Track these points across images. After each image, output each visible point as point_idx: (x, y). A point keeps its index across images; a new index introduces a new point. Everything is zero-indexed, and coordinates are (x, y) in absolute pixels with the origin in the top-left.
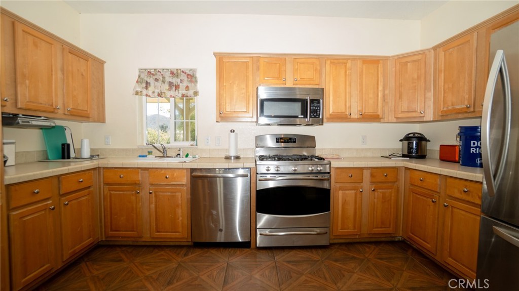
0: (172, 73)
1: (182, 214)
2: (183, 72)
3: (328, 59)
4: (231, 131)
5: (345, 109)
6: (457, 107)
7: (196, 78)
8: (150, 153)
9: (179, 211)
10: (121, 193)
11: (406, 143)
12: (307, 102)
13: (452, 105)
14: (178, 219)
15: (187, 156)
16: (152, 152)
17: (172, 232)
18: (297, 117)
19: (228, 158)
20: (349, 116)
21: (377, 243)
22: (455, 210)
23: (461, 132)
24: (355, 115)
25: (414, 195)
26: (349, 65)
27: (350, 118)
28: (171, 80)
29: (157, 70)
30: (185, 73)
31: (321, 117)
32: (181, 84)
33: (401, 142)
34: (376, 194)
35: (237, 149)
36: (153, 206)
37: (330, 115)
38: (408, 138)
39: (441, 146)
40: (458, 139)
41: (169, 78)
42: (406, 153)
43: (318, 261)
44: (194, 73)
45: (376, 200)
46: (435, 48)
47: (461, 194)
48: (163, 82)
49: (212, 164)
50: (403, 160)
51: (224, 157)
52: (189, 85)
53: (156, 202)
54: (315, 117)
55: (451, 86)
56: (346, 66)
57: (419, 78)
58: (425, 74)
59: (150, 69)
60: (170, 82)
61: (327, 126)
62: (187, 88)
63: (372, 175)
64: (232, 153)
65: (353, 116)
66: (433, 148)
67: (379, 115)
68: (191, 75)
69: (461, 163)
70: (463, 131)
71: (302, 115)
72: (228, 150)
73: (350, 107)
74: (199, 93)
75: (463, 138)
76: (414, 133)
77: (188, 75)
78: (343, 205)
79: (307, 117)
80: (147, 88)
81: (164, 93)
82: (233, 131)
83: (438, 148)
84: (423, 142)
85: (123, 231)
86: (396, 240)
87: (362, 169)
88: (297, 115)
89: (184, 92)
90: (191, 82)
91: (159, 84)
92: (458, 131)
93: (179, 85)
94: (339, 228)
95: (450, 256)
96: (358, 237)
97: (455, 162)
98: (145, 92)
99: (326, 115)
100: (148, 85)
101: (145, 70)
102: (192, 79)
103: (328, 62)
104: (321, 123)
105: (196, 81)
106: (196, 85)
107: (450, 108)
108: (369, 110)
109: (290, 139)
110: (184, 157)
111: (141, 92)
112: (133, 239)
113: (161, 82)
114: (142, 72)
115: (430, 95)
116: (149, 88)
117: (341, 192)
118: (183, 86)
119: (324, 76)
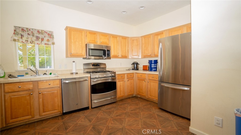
0: (38, 31)
1: (58, 101)
2: (45, 32)
3: (111, 35)
4: (73, 62)
5: (117, 54)
6: (148, 55)
7: (53, 36)
8: (27, 74)
9: (56, 100)
10: (19, 96)
11: (133, 65)
12: (105, 51)
13: (147, 54)
14: (56, 103)
15: (51, 74)
16: (28, 73)
17: (52, 111)
18: (102, 56)
19: (72, 74)
20: (118, 56)
21: (129, 98)
22: (151, 83)
23: (149, 62)
24: (120, 56)
25: (139, 81)
26: (118, 38)
27: (118, 57)
28: (38, 35)
29: (29, 29)
30: (47, 33)
31: (110, 57)
32: (44, 38)
33: (132, 65)
34: (128, 82)
35: (76, 70)
36: (41, 100)
37: (113, 56)
38: (133, 64)
39: (143, 66)
40: (148, 63)
41: (36, 34)
42: (133, 68)
43: (116, 107)
44: (52, 33)
45: (128, 84)
46: (141, 37)
47: (152, 78)
48: (33, 36)
49: (65, 77)
50: (132, 71)
51: (70, 73)
52: (49, 39)
53: (43, 97)
54: (108, 56)
55: (146, 49)
56: (117, 39)
57: (137, 45)
58: (139, 44)
59: (23, 28)
60: (37, 36)
61: (112, 59)
62: (48, 40)
63: (127, 76)
64: (74, 71)
65: (119, 56)
66: (141, 67)
67: (126, 56)
68: (50, 34)
69: (149, 70)
70: (150, 61)
71: (104, 55)
72: (72, 70)
73: (118, 53)
74: (55, 43)
75: (150, 63)
76: (135, 62)
77: (48, 34)
78: (120, 87)
79: (105, 56)
80: (22, 38)
81: (34, 41)
82: (74, 62)
83: (142, 67)
84: (138, 65)
85: (20, 117)
86: (134, 96)
87: (124, 74)
88: (102, 55)
89: (46, 42)
90: (50, 37)
91: (30, 37)
92: (148, 61)
93: (43, 39)
94: (119, 95)
95: (150, 95)
96: (124, 97)
97: (147, 70)
98: (21, 40)
99: (111, 56)
100: (22, 36)
101: (20, 27)
102: (50, 36)
103: (111, 37)
104: (110, 58)
105: (53, 38)
106: (53, 39)
107: (146, 55)
108: (124, 54)
109: (97, 64)
110: (49, 74)
111: (18, 40)
112: (28, 120)
113: (32, 36)
114: (17, 28)
115: (140, 51)
116: (23, 38)
117: (119, 82)
118: (45, 39)
119: (110, 42)
